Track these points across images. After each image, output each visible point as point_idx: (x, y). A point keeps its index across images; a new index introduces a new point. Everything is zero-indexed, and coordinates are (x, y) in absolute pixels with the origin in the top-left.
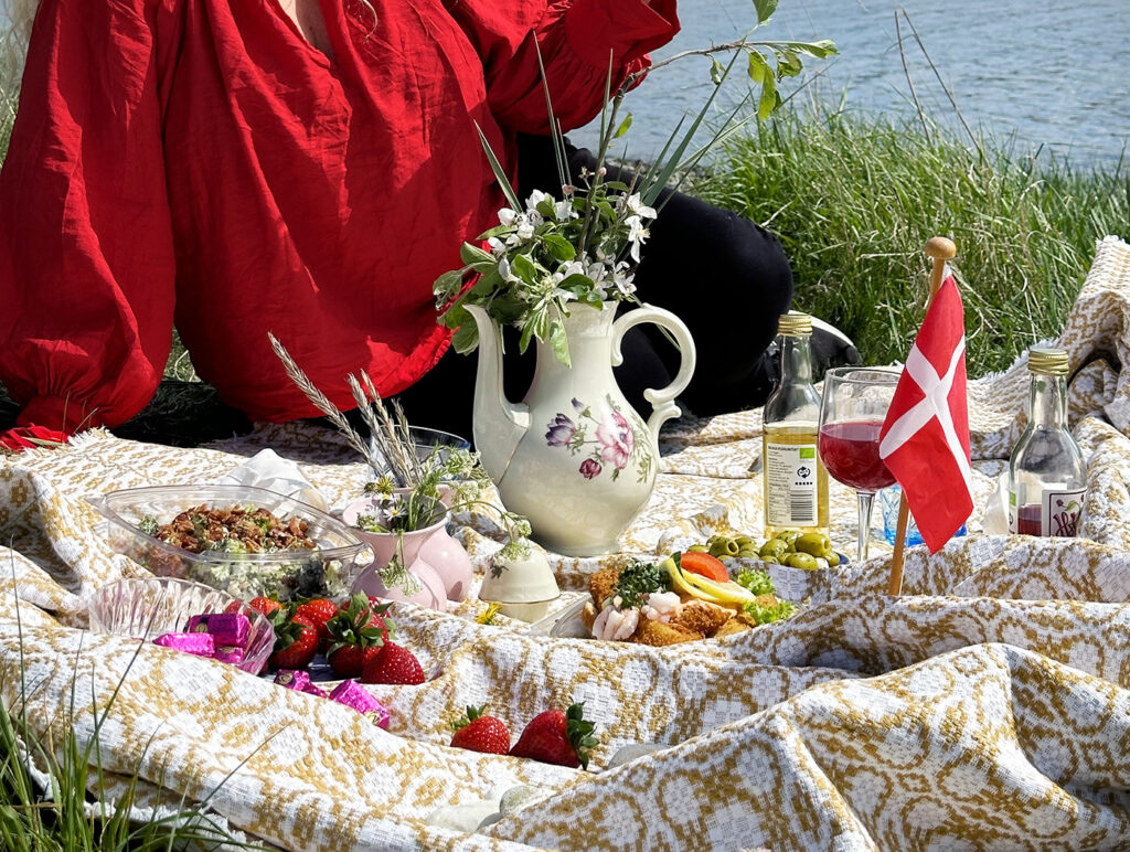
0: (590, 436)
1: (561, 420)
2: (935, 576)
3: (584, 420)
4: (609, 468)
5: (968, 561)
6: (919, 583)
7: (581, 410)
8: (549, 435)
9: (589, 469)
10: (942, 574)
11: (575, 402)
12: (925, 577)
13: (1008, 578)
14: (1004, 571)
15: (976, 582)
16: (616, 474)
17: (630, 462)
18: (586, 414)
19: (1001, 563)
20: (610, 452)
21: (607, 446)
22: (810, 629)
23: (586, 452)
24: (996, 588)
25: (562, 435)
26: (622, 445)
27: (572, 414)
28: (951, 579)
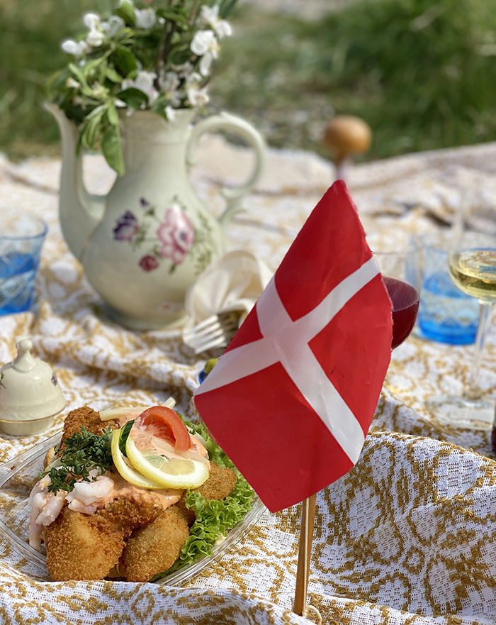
0: (151, 234)
1: (129, 217)
2: (398, 482)
3: (149, 219)
4: (165, 264)
5: (435, 479)
6: (383, 481)
7: (147, 209)
8: (117, 230)
9: (148, 263)
10: (406, 484)
11: (143, 202)
12: (390, 477)
13: (471, 526)
14: (468, 517)
15: (436, 514)
16: (173, 269)
17: (187, 259)
18: (151, 213)
19: (467, 504)
20: (169, 249)
21: (165, 244)
22: (193, 615)
23: (145, 249)
24: (455, 533)
25: (127, 232)
26: (182, 243)
27: (139, 213)
28: (414, 494)
